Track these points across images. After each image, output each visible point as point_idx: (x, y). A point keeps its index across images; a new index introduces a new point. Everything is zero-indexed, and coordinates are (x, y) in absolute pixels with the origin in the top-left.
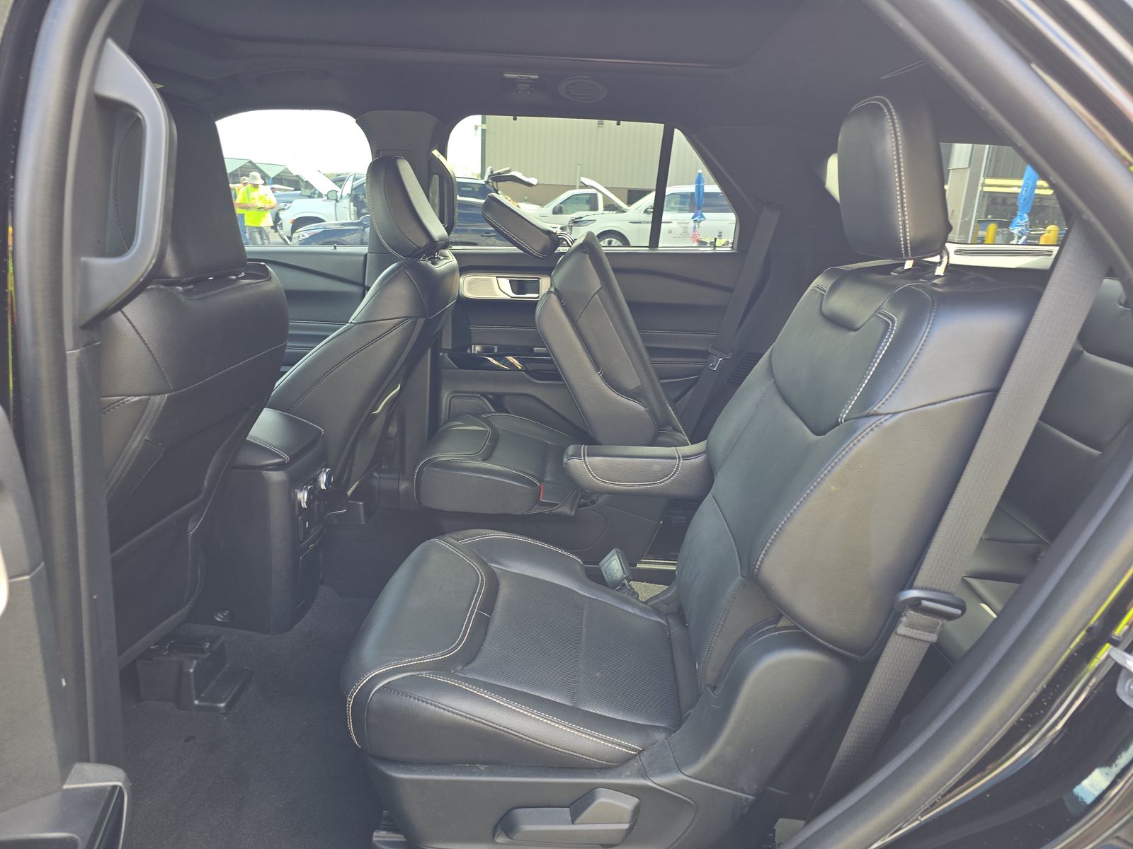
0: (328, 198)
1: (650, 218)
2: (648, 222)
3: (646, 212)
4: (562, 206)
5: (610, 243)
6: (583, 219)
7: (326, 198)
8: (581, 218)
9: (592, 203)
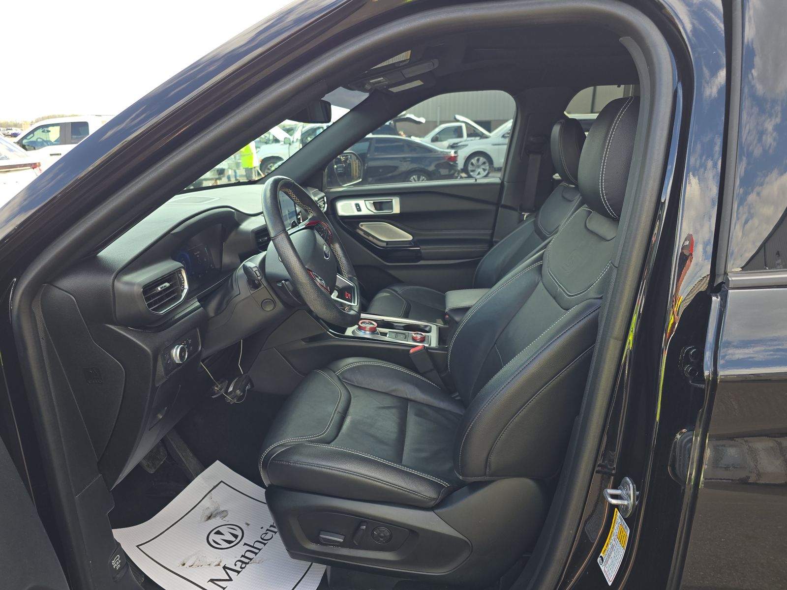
0: (284, 143)
1: (507, 141)
2: (505, 144)
3: (503, 136)
4: (438, 136)
5: (478, 160)
6: (459, 144)
7: (283, 143)
8: (457, 143)
9: (458, 132)
